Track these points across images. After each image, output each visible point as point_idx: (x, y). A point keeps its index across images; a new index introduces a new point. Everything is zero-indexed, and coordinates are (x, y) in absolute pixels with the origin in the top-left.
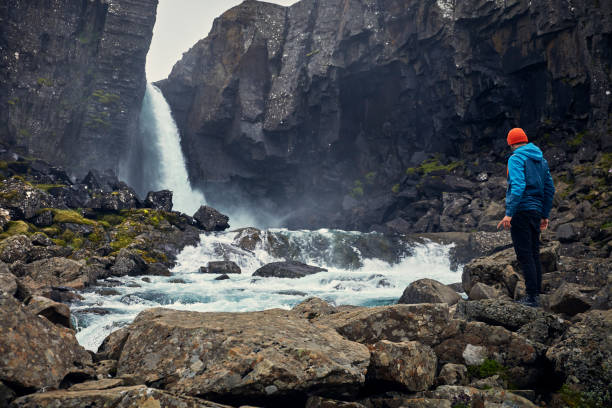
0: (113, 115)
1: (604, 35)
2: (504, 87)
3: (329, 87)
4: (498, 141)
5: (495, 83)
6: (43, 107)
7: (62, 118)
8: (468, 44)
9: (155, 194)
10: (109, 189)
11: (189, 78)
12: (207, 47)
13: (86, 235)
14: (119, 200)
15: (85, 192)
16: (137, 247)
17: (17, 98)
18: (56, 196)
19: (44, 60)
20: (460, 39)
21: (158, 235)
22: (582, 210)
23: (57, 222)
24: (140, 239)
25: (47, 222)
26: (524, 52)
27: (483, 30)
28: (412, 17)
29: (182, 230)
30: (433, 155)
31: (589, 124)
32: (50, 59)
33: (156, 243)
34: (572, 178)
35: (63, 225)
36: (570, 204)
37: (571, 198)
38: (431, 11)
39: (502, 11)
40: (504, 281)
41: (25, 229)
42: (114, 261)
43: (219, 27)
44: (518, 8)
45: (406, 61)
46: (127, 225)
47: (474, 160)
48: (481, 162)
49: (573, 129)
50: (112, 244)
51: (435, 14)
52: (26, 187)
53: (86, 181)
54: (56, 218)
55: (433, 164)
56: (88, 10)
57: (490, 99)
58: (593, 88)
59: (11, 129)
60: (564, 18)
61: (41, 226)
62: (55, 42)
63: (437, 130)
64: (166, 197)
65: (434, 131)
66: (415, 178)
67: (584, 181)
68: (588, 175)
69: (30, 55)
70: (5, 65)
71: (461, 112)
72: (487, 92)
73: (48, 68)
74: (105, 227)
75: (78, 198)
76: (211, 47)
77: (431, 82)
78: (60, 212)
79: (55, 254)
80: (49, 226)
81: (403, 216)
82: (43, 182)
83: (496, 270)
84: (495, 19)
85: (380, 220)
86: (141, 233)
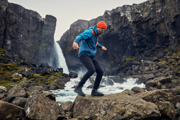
0: (46, 50)
1: (172, 23)
2: (146, 38)
3: (100, 40)
4: (145, 52)
5: (144, 37)
6: (29, 49)
7: (34, 51)
8: (136, 27)
9: (59, 69)
10: (47, 68)
11: (65, 40)
12: (69, 32)
13: (41, 80)
14: (49, 71)
15: (41, 69)
16: (55, 83)
17: (22, 46)
18: (33, 71)
19: (28, 37)
20: (134, 26)
21: (60, 79)
22: (171, 68)
23: (34, 77)
24: (55, 80)
25: (31, 77)
26: (151, 29)
27: (140, 24)
28: (121, 21)
29: (66, 78)
30: (128, 56)
31: (169, 46)
32: (30, 36)
33: (60, 81)
34: (167, 60)
35: (35, 78)
36: (167, 66)
37: (167, 65)
38: (126, 20)
39: (144, 18)
40: (157, 86)
41: (26, 79)
42: (50, 86)
43: (72, 27)
44: (148, 17)
45: (120, 33)
46: (52, 77)
47: (139, 57)
48: (142, 57)
49: (165, 47)
50: (48, 82)
51: (127, 20)
52: (26, 68)
53: (41, 66)
54: (34, 76)
55: (128, 58)
56: (39, 24)
57: (142, 41)
58: (170, 36)
59: (20, 54)
60: (161, 19)
61: (30, 78)
62: (31, 32)
63: (129, 49)
64: (61, 70)
65: (128, 50)
66: (124, 62)
67: (170, 60)
68: (171, 59)
69: (25, 35)
70: (19, 38)
71: (135, 45)
72: (141, 39)
73: (30, 39)
74: (46, 78)
75: (39, 71)
76: (70, 32)
77: (127, 38)
78: (34, 74)
79: (34, 85)
80: (32, 78)
81: (122, 72)
82: (30, 67)
83: (155, 84)
84: (142, 20)
85: (116, 73)
86: (56, 79)
